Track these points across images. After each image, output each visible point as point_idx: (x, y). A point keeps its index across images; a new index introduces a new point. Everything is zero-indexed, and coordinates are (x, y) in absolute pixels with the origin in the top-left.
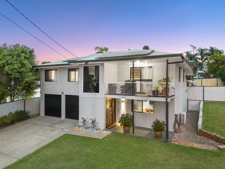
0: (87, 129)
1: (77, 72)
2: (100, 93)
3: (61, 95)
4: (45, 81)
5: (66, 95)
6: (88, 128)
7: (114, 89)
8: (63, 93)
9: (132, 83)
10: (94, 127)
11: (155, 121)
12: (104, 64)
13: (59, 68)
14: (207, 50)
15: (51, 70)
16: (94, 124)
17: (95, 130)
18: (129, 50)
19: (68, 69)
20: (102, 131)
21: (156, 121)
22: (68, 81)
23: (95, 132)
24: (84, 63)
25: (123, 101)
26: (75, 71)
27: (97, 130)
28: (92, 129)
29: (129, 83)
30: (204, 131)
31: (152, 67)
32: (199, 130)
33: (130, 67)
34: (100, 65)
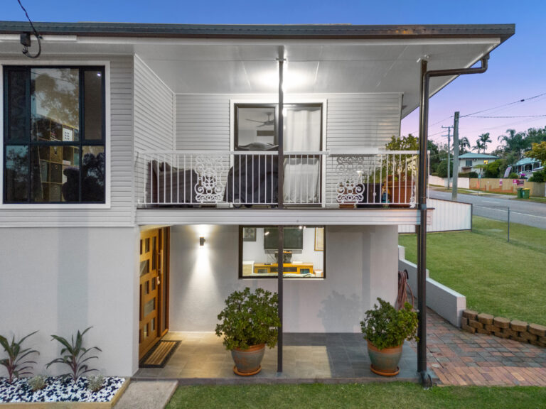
0: (36, 396)
2: (108, 205)
6: (43, 388)
7: (188, 182)
9: (276, 153)
10: (79, 373)
11: (376, 307)
16: (79, 360)
17: (88, 393)
20: (126, 388)
21: (379, 306)
23: (90, 400)
24: (15, 39)
25: (202, 241)
27: (96, 391)
28: (69, 389)
29: (263, 157)
30: (483, 315)
31: (319, 106)
32: (464, 314)
33: (233, 102)
34: (107, 64)
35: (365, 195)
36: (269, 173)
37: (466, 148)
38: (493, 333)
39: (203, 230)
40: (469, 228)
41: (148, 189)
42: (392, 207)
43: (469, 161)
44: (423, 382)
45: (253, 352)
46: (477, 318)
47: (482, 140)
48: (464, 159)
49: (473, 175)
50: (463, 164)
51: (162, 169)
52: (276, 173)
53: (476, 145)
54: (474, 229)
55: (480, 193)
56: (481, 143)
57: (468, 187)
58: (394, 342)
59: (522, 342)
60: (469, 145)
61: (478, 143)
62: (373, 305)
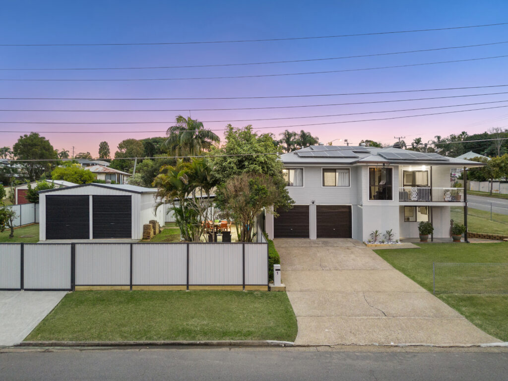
2: (393, 200)
3: (308, 206)
8: (313, 203)
12: (398, 166)
13: (305, 167)
14: (295, 134)
15: (289, 169)
19: (324, 169)
22: (323, 186)
24: (382, 164)
26: (336, 172)
31: (427, 171)
34: (393, 167)
35: (451, 198)
36: (428, 193)
41: (400, 197)
42: (457, 202)
45: (426, 236)
52: (430, 193)
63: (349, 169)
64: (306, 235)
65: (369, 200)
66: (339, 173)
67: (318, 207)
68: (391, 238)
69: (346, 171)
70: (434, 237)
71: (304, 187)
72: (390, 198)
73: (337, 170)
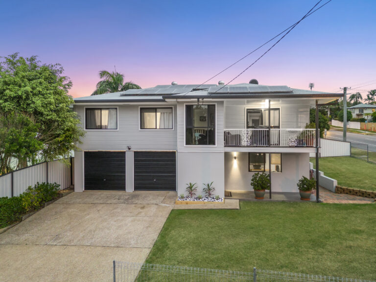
1: (159, 114)
2: (216, 146)
3: (124, 152)
4: (86, 129)
5: (135, 152)
8: (129, 149)
9: (268, 129)
12: (223, 102)
13: (119, 106)
15: (101, 109)
18: (219, 84)
19: (141, 109)
20: (224, 200)
21: (303, 178)
22: (141, 128)
25: (235, 158)
26: (156, 112)
30: (343, 187)
31: (279, 109)
32: (336, 187)
33: (246, 108)
34: (216, 104)
35: (298, 143)
36: (266, 136)
37: (360, 100)
38: (347, 193)
39: (235, 154)
40: (349, 154)
41: (225, 140)
42: (307, 147)
43: (361, 109)
44: (318, 201)
45: (262, 192)
46: (341, 188)
47: (371, 94)
48: (357, 108)
49: (363, 120)
50: (357, 112)
51: (229, 134)
52: (268, 136)
53: (367, 98)
54: (352, 155)
55: (367, 132)
56: (370, 96)
57: (360, 129)
58: (308, 189)
59: (358, 196)
60: (361, 98)
61: (368, 96)
62: (301, 178)
63: (172, 108)
64: (122, 187)
65: (185, 146)
66: (161, 113)
67: (136, 153)
68: (212, 193)
69: (169, 110)
70: (272, 191)
71: (118, 130)
72: (212, 142)
73: (157, 110)
